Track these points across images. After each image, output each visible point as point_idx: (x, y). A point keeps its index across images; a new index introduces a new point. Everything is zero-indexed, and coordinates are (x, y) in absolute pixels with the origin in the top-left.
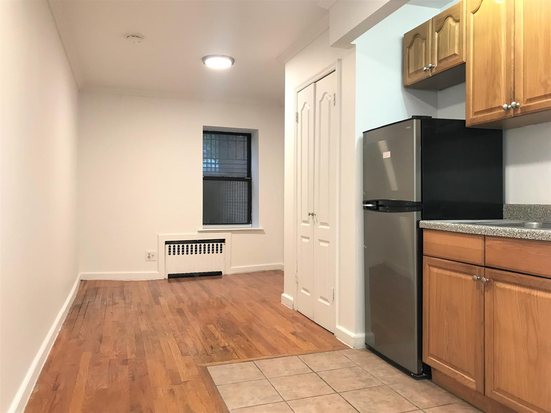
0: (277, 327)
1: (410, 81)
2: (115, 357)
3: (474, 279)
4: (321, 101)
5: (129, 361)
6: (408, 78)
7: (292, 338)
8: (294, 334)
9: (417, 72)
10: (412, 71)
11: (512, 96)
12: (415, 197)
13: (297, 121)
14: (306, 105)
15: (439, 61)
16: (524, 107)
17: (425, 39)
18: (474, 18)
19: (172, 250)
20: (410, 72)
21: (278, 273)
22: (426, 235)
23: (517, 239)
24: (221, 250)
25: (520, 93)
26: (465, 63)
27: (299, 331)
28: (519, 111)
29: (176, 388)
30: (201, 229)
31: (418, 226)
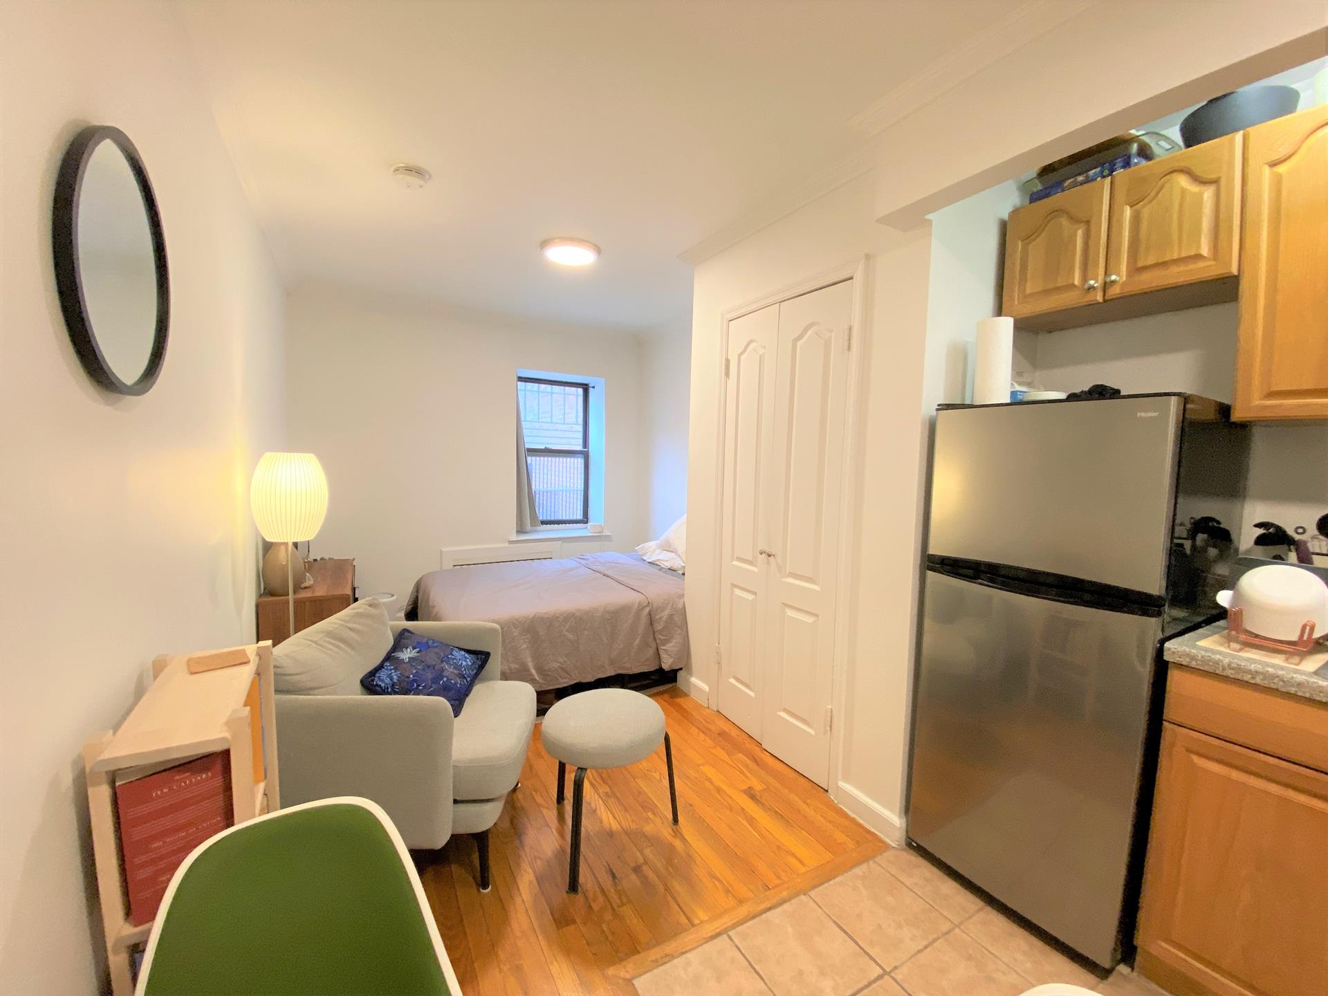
0: (709, 773)
4: (797, 339)
6: (1016, 302)
8: (751, 794)
9: (1051, 291)
13: (727, 375)
14: (755, 344)
15: (1135, 270)
17: (1084, 222)
20: (1028, 291)
22: (1174, 677)
26: (1237, 277)
30: (514, 537)
31: (1160, 652)
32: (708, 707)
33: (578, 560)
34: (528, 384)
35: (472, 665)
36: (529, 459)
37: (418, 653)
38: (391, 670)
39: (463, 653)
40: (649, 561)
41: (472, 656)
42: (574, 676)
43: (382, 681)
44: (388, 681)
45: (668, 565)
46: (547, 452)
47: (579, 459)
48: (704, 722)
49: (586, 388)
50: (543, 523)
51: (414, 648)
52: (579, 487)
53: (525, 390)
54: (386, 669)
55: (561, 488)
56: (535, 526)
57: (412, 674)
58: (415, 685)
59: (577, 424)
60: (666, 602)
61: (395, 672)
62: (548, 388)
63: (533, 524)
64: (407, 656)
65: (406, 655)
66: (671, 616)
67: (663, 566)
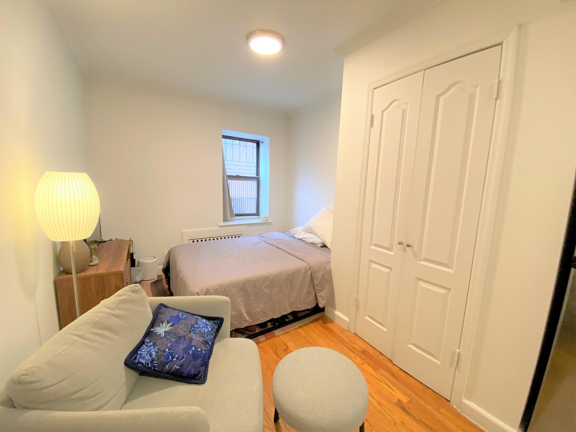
13: (371, 125)
30: (222, 224)
32: (348, 331)
33: (259, 237)
34: (227, 139)
35: (212, 330)
36: (228, 181)
37: (171, 326)
38: (151, 346)
39: (204, 320)
40: (298, 238)
41: (211, 322)
42: (269, 316)
43: (143, 358)
44: (148, 357)
45: (311, 241)
46: (238, 177)
47: (254, 182)
48: (349, 343)
49: (258, 143)
50: (237, 215)
51: (168, 322)
52: (254, 197)
53: (225, 143)
54: (147, 346)
55: (245, 197)
56: (232, 217)
57: (167, 348)
58: (170, 357)
59: (253, 163)
60: (320, 267)
61: (154, 348)
62: (237, 142)
63: (231, 216)
64: (163, 330)
65: (161, 330)
66: (323, 276)
67: (307, 241)
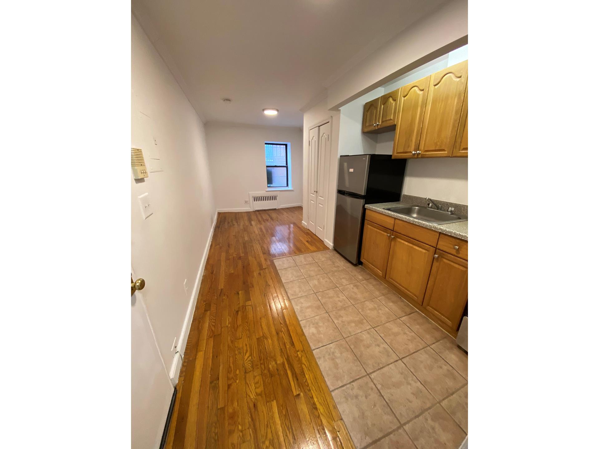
0: (300, 238)
1: (366, 130)
2: (235, 256)
3: (387, 236)
4: (322, 137)
5: (241, 257)
6: (365, 128)
7: (307, 244)
8: (307, 241)
9: (370, 126)
10: (367, 124)
11: (417, 148)
12: (363, 193)
13: (309, 145)
14: (314, 138)
15: (382, 122)
16: (423, 154)
17: (376, 108)
18: (404, 100)
19: (255, 199)
20: (367, 125)
21: (300, 208)
22: (367, 212)
23: (411, 223)
24: (276, 199)
25: (422, 147)
26: (396, 125)
27: (309, 240)
28: (420, 156)
29: (262, 272)
31: (364, 206)
32: (307, 228)
47: (285, 168)
49: (286, 145)
